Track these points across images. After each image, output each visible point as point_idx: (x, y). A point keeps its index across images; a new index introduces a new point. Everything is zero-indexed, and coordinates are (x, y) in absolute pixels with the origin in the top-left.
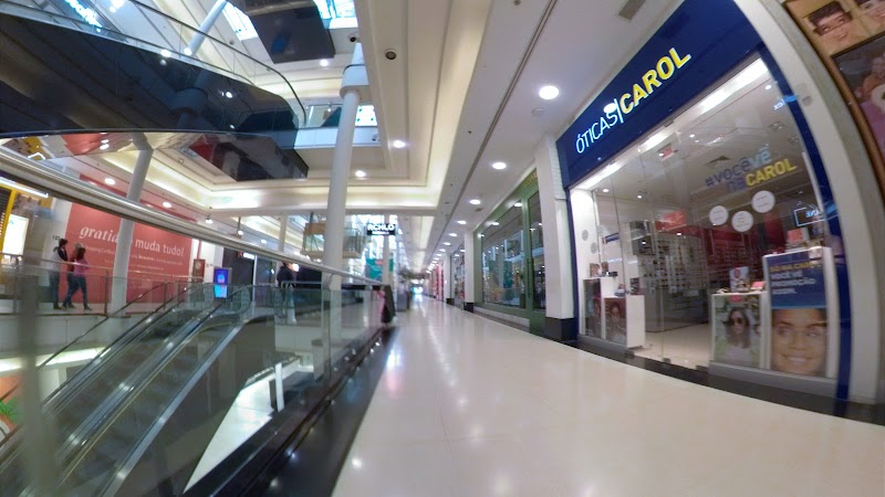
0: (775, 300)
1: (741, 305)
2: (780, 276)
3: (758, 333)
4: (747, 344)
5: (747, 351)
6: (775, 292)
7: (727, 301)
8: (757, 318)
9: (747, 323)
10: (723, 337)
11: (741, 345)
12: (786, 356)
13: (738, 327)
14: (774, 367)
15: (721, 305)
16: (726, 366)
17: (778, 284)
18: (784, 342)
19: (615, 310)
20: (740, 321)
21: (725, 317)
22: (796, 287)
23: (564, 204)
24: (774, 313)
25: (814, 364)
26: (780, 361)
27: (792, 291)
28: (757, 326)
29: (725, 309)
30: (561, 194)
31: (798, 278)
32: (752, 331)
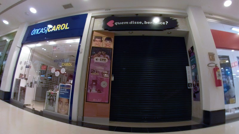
0: (60, 95)
1: (53, 95)
2: (62, 90)
3: (55, 103)
4: (53, 106)
5: (53, 107)
6: (60, 93)
7: (50, 93)
8: (56, 99)
9: (53, 100)
10: (48, 103)
11: (51, 105)
12: (61, 109)
13: (51, 101)
14: (58, 112)
15: (49, 94)
16: (48, 111)
17: (61, 91)
18: (60, 106)
19: (23, 91)
20: (52, 99)
21: (49, 98)
22: (64, 93)
23: (19, 49)
24: (59, 98)
25: (66, 112)
26: (59, 110)
27: (64, 94)
28: (55, 101)
29: (49, 96)
30: (20, 45)
31: (65, 91)
32: (54, 102)
